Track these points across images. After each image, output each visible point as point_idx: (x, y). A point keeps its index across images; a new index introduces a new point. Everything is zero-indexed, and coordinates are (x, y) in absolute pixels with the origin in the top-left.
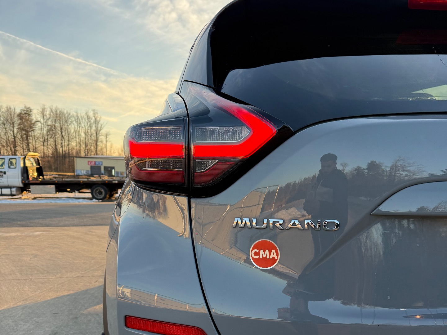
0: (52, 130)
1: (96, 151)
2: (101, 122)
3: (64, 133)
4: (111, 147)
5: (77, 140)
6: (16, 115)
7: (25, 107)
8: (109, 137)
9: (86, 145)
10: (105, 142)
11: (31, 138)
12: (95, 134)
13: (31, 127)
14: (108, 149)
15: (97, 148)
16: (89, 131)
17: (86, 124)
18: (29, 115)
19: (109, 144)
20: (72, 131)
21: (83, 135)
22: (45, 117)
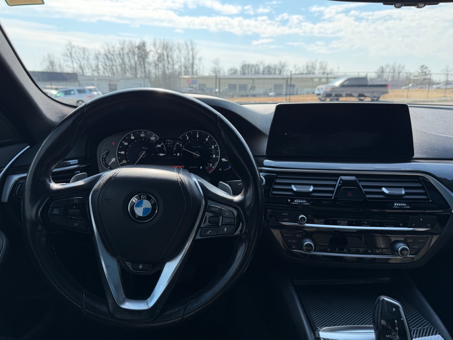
0: (161, 57)
1: (193, 71)
2: (196, 49)
3: (169, 59)
4: (203, 69)
5: (179, 64)
6: (136, 47)
7: (142, 41)
8: (202, 61)
10: (199, 65)
11: (146, 63)
13: (147, 56)
16: (187, 56)
17: (185, 51)
18: (145, 47)
20: (176, 57)
22: (156, 47)
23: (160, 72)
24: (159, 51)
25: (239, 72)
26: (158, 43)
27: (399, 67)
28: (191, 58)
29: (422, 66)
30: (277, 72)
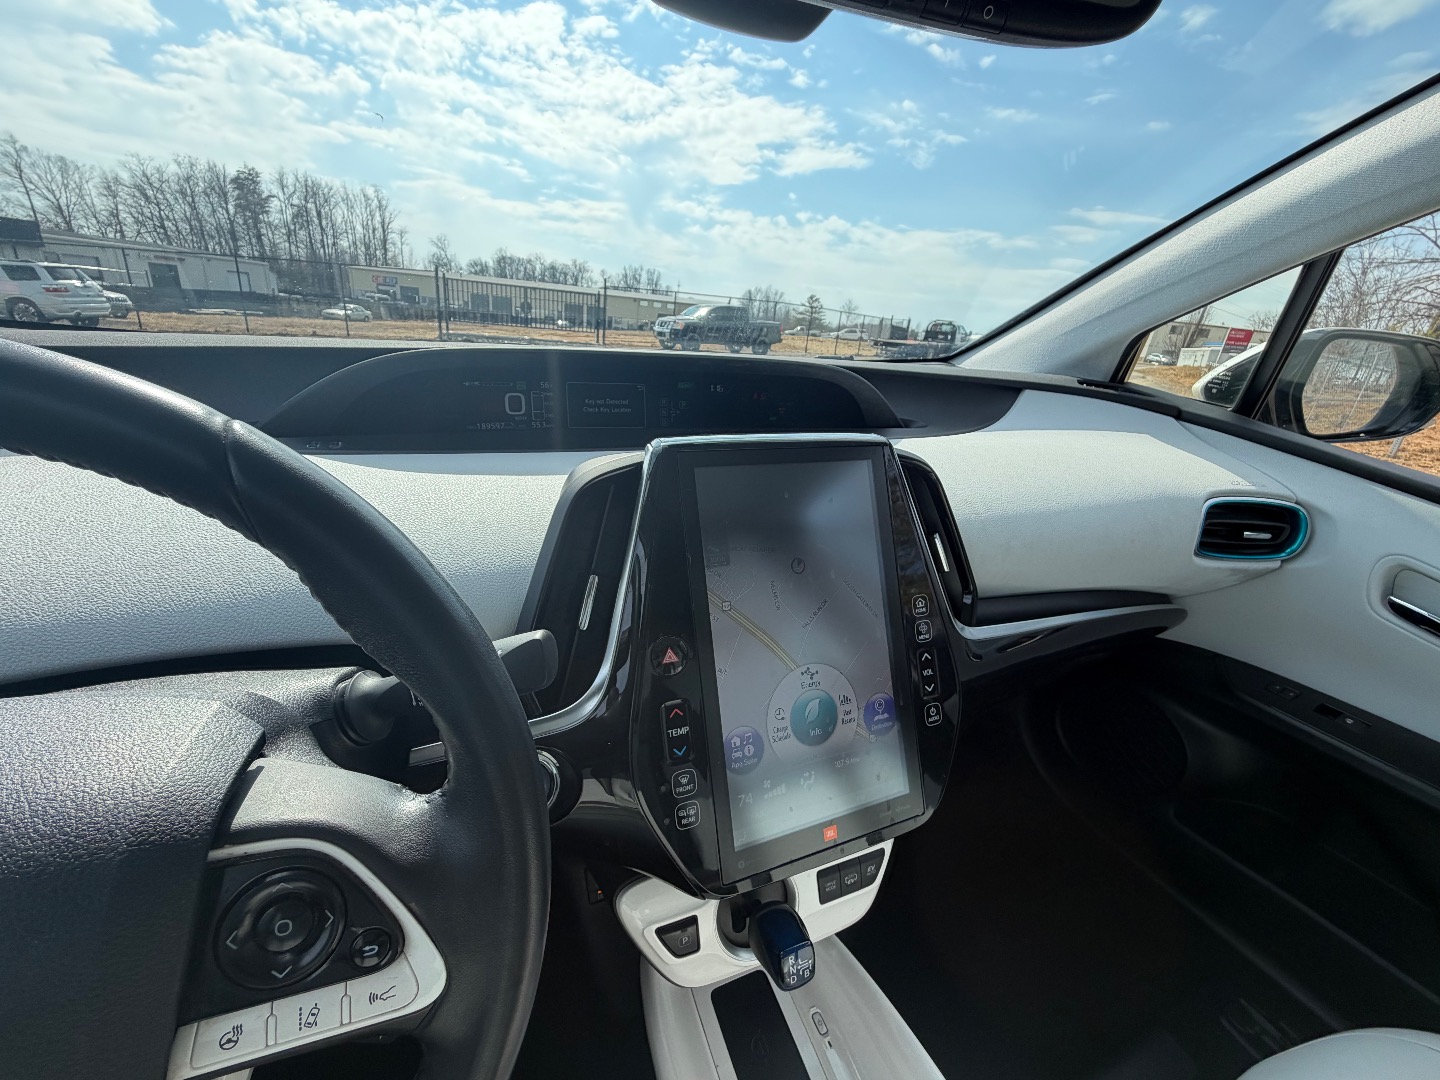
0: (301, 214)
1: (385, 258)
5: (350, 237)
7: (246, 167)
8: (406, 236)
9: (367, 247)
10: (399, 244)
12: (381, 230)
13: (263, 207)
14: (406, 257)
15: (385, 254)
16: (370, 222)
17: (364, 210)
18: (256, 183)
19: (406, 249)
21: (359, 228)
24: (296, 201)
25: (491, 271)
26: (290, 180)
27: (776, 294)
28: (378, 226)
29: (811, 298)
30: (570, 281)
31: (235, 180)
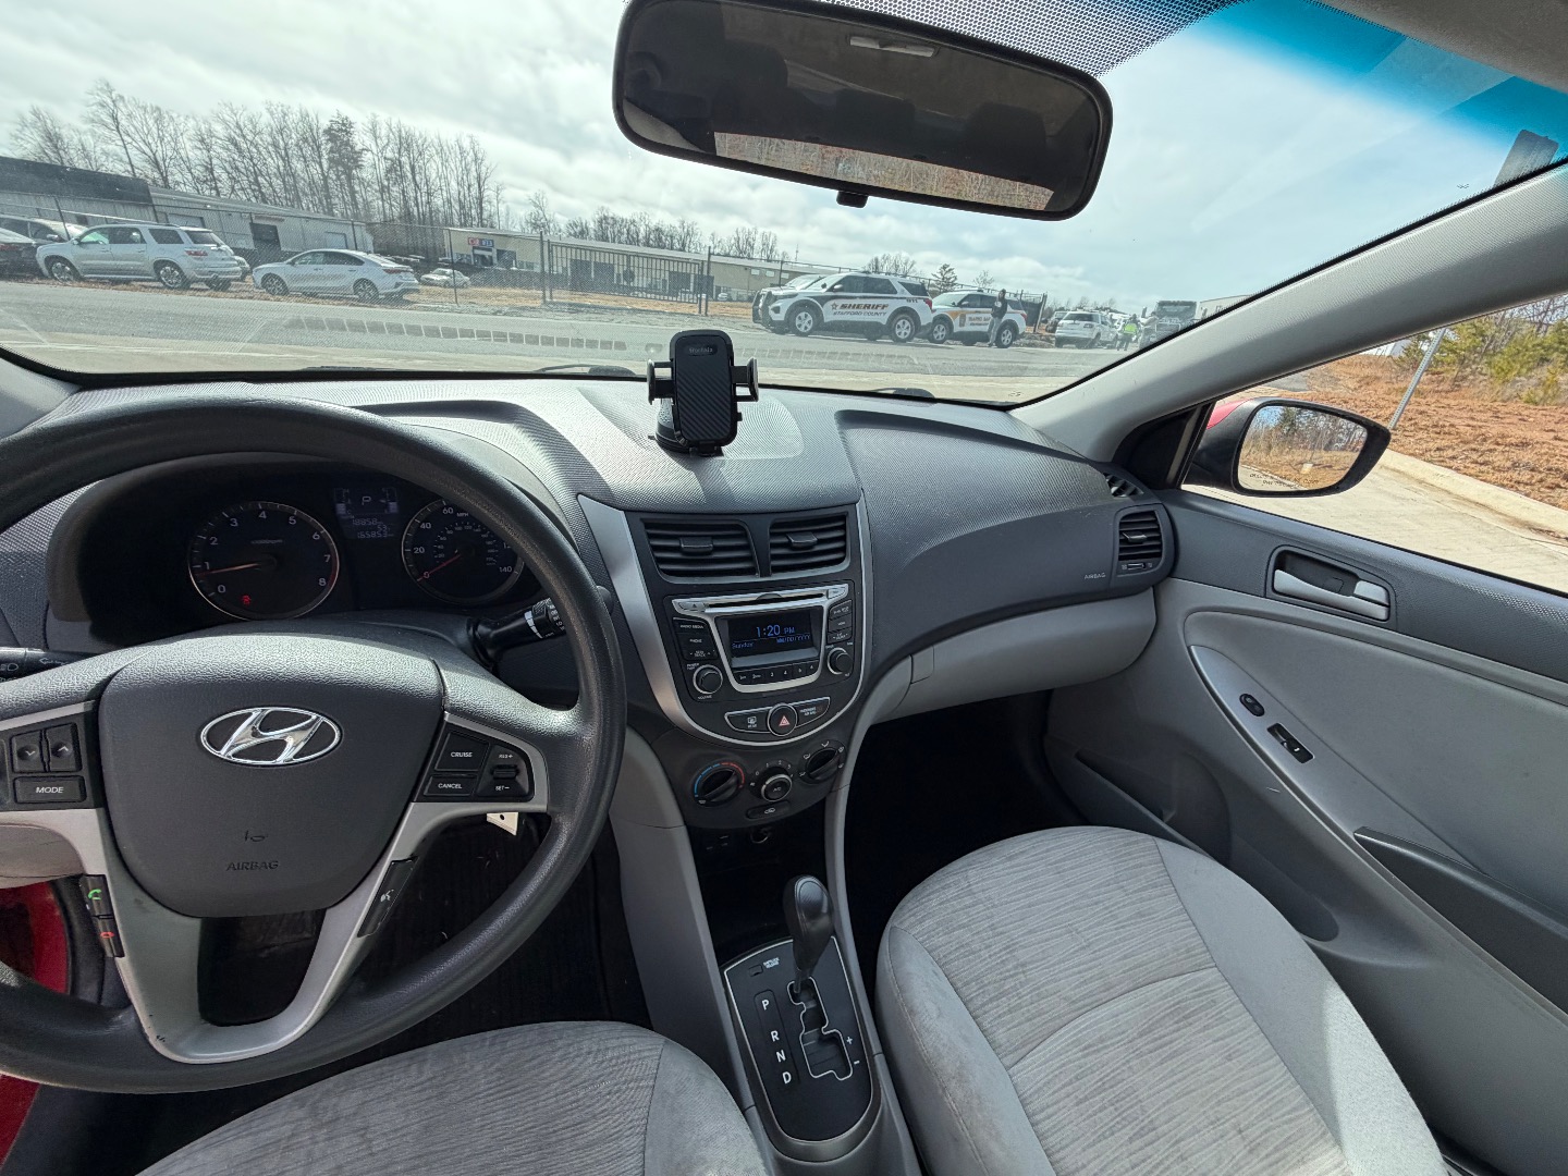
0: (394, 168)
1: (481, 219)
2: (486, 162)
3: (417, 178)
4: (508, 214)
5: (445, 194)
6: (321, 131)
7: (339, 116)
8: (502, 194)
9: (462, 207)
10: (495, 202)
11: (357, 181)
12: (476, 186)
13: (356, 161)
14: (502, 218)
15: (481, 213)
16: (465, 178)
17: (458, 164)
18: (350, 134)
19: (502, 208)
20: (434, 175)
21: (454, 184)
22: (379, 141)
23: (396, 212)
24: (389, 155)
25: (592, 232)
26: (383, 132)
27: (906, 264)
28: (474, 182)
29: (944, 268)
30: (677, 246)
31: (328, 131)
